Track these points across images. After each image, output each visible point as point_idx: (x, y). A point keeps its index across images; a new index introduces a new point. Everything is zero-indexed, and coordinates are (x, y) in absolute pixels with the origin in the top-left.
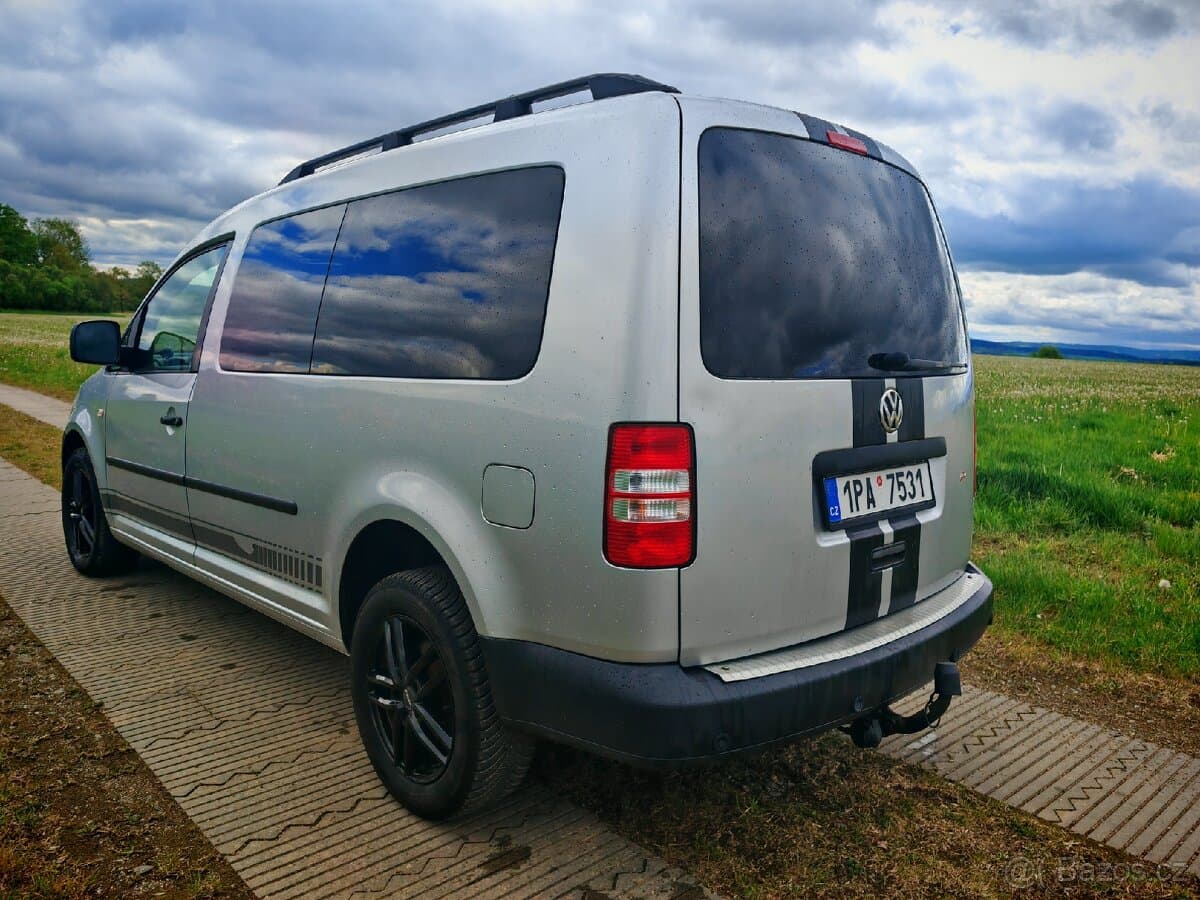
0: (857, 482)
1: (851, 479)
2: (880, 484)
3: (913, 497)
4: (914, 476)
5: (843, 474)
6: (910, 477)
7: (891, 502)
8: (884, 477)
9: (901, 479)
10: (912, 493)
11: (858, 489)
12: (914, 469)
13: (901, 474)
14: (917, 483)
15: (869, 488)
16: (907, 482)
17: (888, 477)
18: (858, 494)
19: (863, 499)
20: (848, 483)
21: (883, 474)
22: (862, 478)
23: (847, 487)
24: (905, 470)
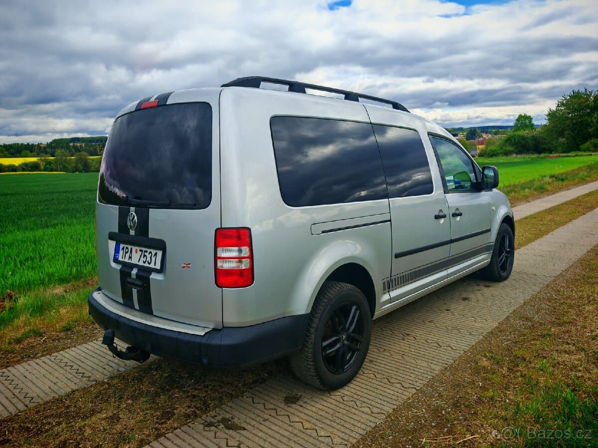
0: (127, 248)
1: (125, 246)
2: (136, 252)
3: (149, 264)
4: (153, 255)
5: (123, 243)
6: (150, 254)
7: (139, 261)
8: (138, 250)
9: (146, 254)
10: (149, 262)
11: (127, 251)
12: (154, 252)
13: (146, 252)
14: (153, 259)
15: (131, 252)
16: (149, 256)
17: (140, 250)
18: (126, 253)
19: (128, 255)
20: (124, 247)
21: (138, 249)
22: (129, 247)
23: (123, 249)
24: (149, 250)
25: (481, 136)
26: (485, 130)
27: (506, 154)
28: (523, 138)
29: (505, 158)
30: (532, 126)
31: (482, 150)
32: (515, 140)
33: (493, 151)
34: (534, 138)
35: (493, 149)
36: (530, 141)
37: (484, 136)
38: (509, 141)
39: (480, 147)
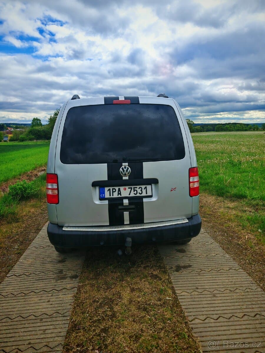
7: (129, 195)
13: (136, 188)
24: (138, 187)
25: (7, 129)
26: (9, 125)
27: (31, 140)
28: (39, 131)
29: (30, 142)
30: (41, 125)
31: (11, 137)
32: (34, 132)
33: (23, 138)
34: (44, 131)
35: (23, 137)
36: (42, 133)
37: (9, 129)
38: (31, 132)
39: (10, 135)
